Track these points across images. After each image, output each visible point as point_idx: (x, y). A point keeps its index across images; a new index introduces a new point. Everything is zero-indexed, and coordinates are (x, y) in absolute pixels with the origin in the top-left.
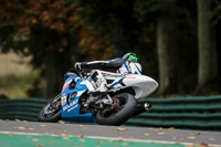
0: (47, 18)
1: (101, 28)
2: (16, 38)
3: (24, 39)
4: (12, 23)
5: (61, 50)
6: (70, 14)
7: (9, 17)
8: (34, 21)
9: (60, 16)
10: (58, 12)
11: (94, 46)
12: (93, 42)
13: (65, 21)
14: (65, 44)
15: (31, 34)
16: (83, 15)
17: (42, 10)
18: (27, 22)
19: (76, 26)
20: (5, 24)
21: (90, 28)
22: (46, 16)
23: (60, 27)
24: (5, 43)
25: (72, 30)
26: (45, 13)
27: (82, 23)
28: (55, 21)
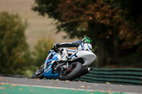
0: (99, 16)
1: (133, 23)
2: (79, 29)
3: (84, 30)
4: (76, 20)
5: (108, 37)
6: (114, 14)
7: (75, 16)
8: (90, 18)
9: (107, 15)
10: (106, 13)
11: (129, 35)
12: (128, 32)
13: (110, 18)
14: (111, 33)
15: (89, 27)
16: (122, 15)
17: (96, 11)
18: (86, 19)
19: (118, 21)
20: (72, 20)
21: (126, 23)
22: (98, 15)
23: (108, 22)
24: (72, 32)
25: (115, 24)
26: (98, 13)
27: (121, 19)
28: (104, 18)
